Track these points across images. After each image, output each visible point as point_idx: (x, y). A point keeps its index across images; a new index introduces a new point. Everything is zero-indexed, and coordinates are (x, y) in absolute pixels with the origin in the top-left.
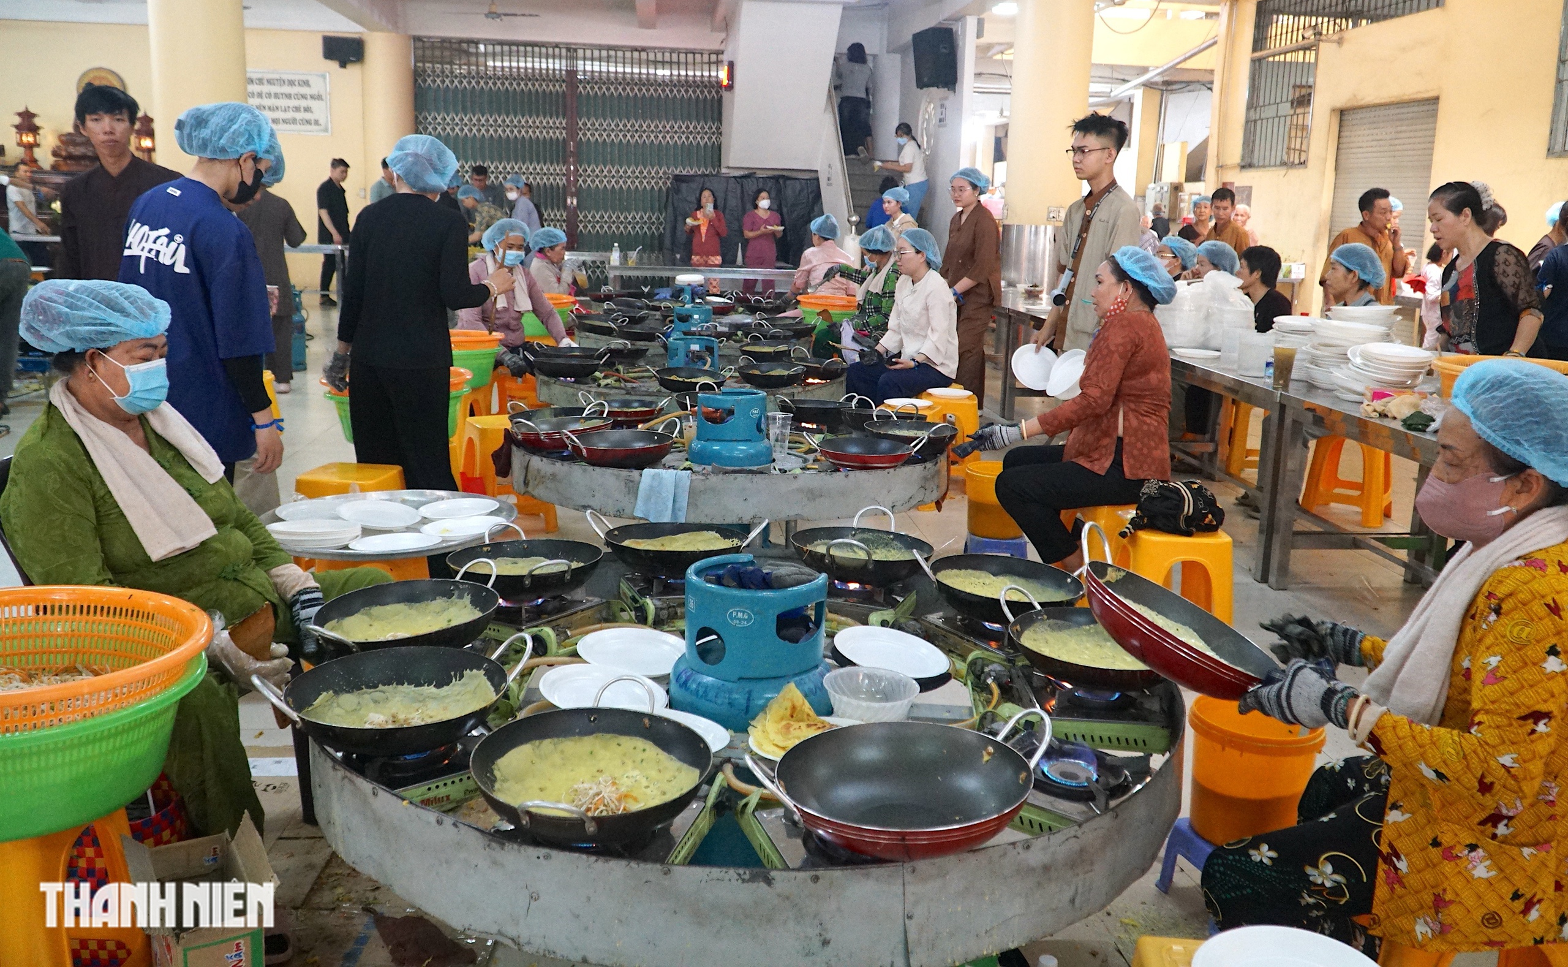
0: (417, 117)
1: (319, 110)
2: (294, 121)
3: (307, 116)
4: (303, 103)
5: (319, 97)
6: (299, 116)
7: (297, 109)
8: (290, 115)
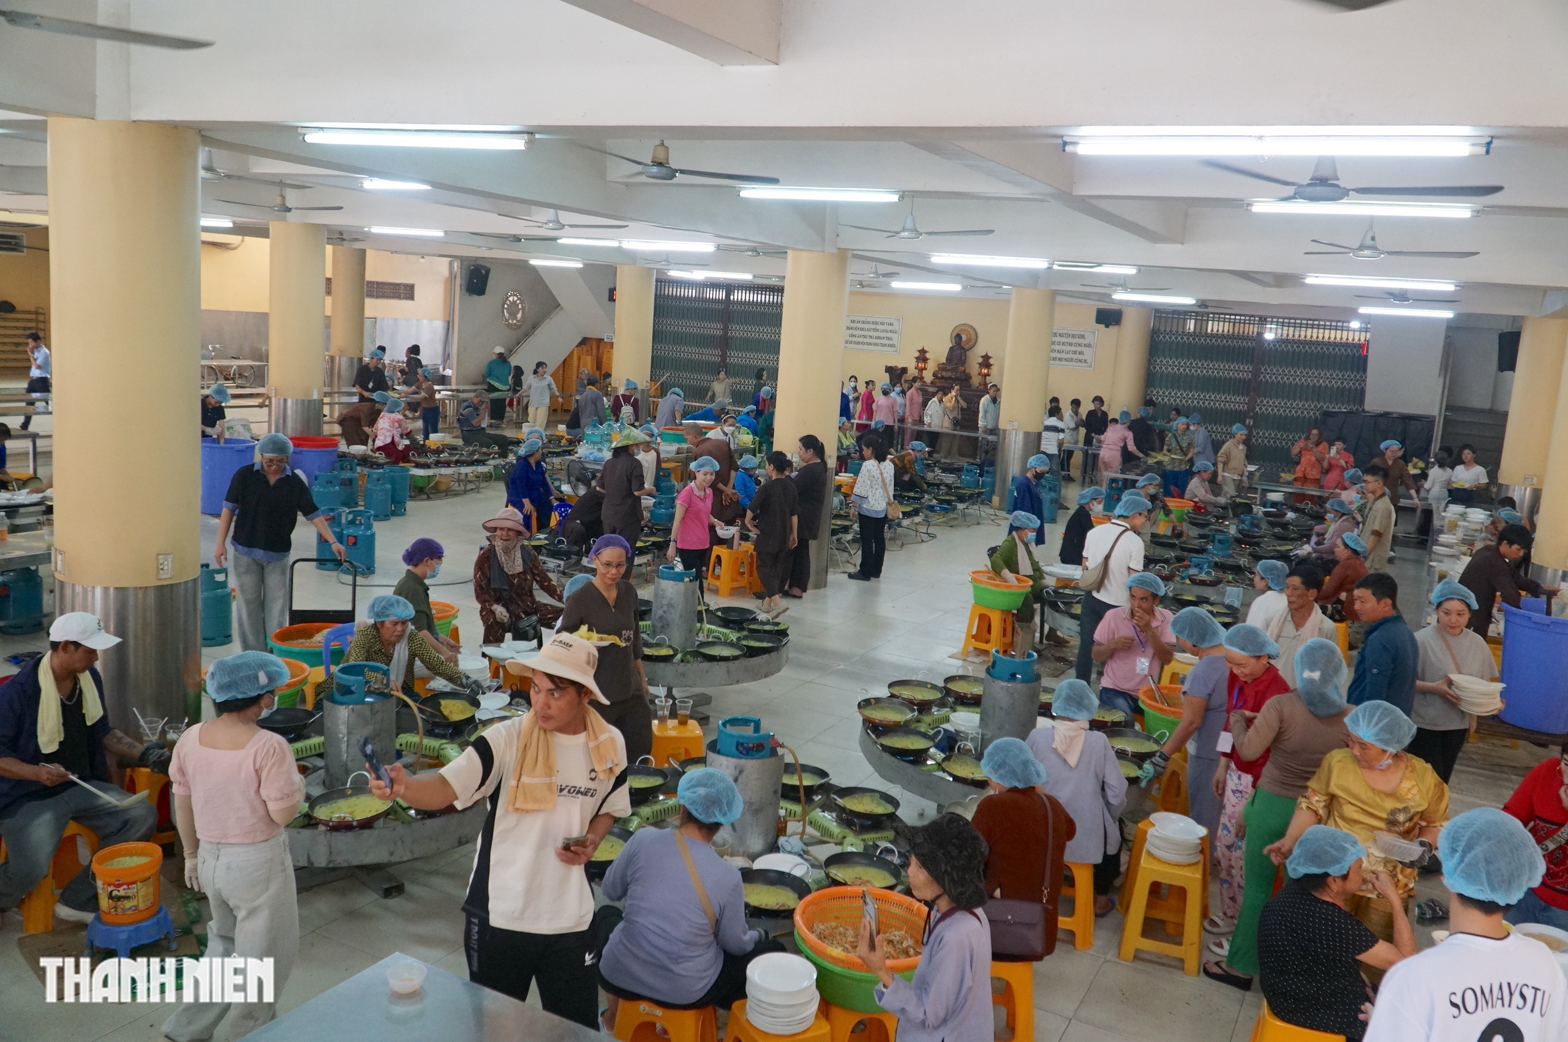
0: (1150, 361)
1: (1088, 354)
2: (1071, 360)
3: (1081, 357)
4: (1079, 349)
5: (1089, 346)
6: (1075, 357)
7: (1075, 352)
8: (1070, 356)
